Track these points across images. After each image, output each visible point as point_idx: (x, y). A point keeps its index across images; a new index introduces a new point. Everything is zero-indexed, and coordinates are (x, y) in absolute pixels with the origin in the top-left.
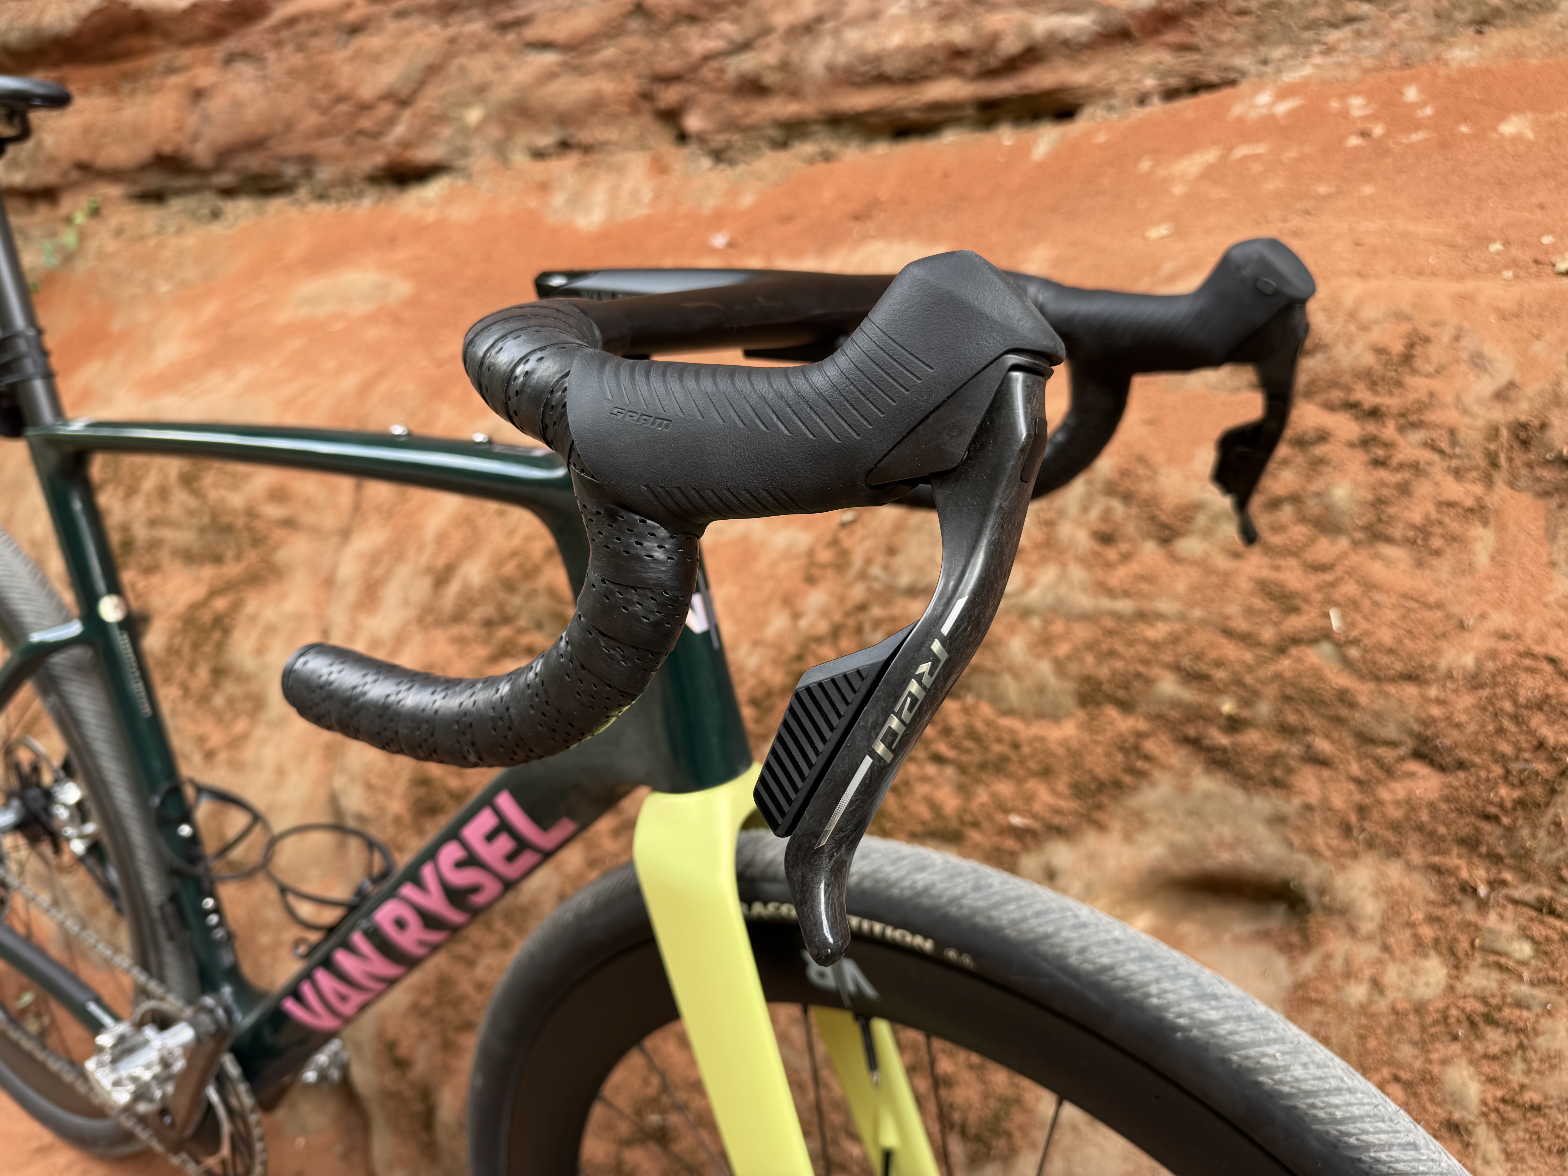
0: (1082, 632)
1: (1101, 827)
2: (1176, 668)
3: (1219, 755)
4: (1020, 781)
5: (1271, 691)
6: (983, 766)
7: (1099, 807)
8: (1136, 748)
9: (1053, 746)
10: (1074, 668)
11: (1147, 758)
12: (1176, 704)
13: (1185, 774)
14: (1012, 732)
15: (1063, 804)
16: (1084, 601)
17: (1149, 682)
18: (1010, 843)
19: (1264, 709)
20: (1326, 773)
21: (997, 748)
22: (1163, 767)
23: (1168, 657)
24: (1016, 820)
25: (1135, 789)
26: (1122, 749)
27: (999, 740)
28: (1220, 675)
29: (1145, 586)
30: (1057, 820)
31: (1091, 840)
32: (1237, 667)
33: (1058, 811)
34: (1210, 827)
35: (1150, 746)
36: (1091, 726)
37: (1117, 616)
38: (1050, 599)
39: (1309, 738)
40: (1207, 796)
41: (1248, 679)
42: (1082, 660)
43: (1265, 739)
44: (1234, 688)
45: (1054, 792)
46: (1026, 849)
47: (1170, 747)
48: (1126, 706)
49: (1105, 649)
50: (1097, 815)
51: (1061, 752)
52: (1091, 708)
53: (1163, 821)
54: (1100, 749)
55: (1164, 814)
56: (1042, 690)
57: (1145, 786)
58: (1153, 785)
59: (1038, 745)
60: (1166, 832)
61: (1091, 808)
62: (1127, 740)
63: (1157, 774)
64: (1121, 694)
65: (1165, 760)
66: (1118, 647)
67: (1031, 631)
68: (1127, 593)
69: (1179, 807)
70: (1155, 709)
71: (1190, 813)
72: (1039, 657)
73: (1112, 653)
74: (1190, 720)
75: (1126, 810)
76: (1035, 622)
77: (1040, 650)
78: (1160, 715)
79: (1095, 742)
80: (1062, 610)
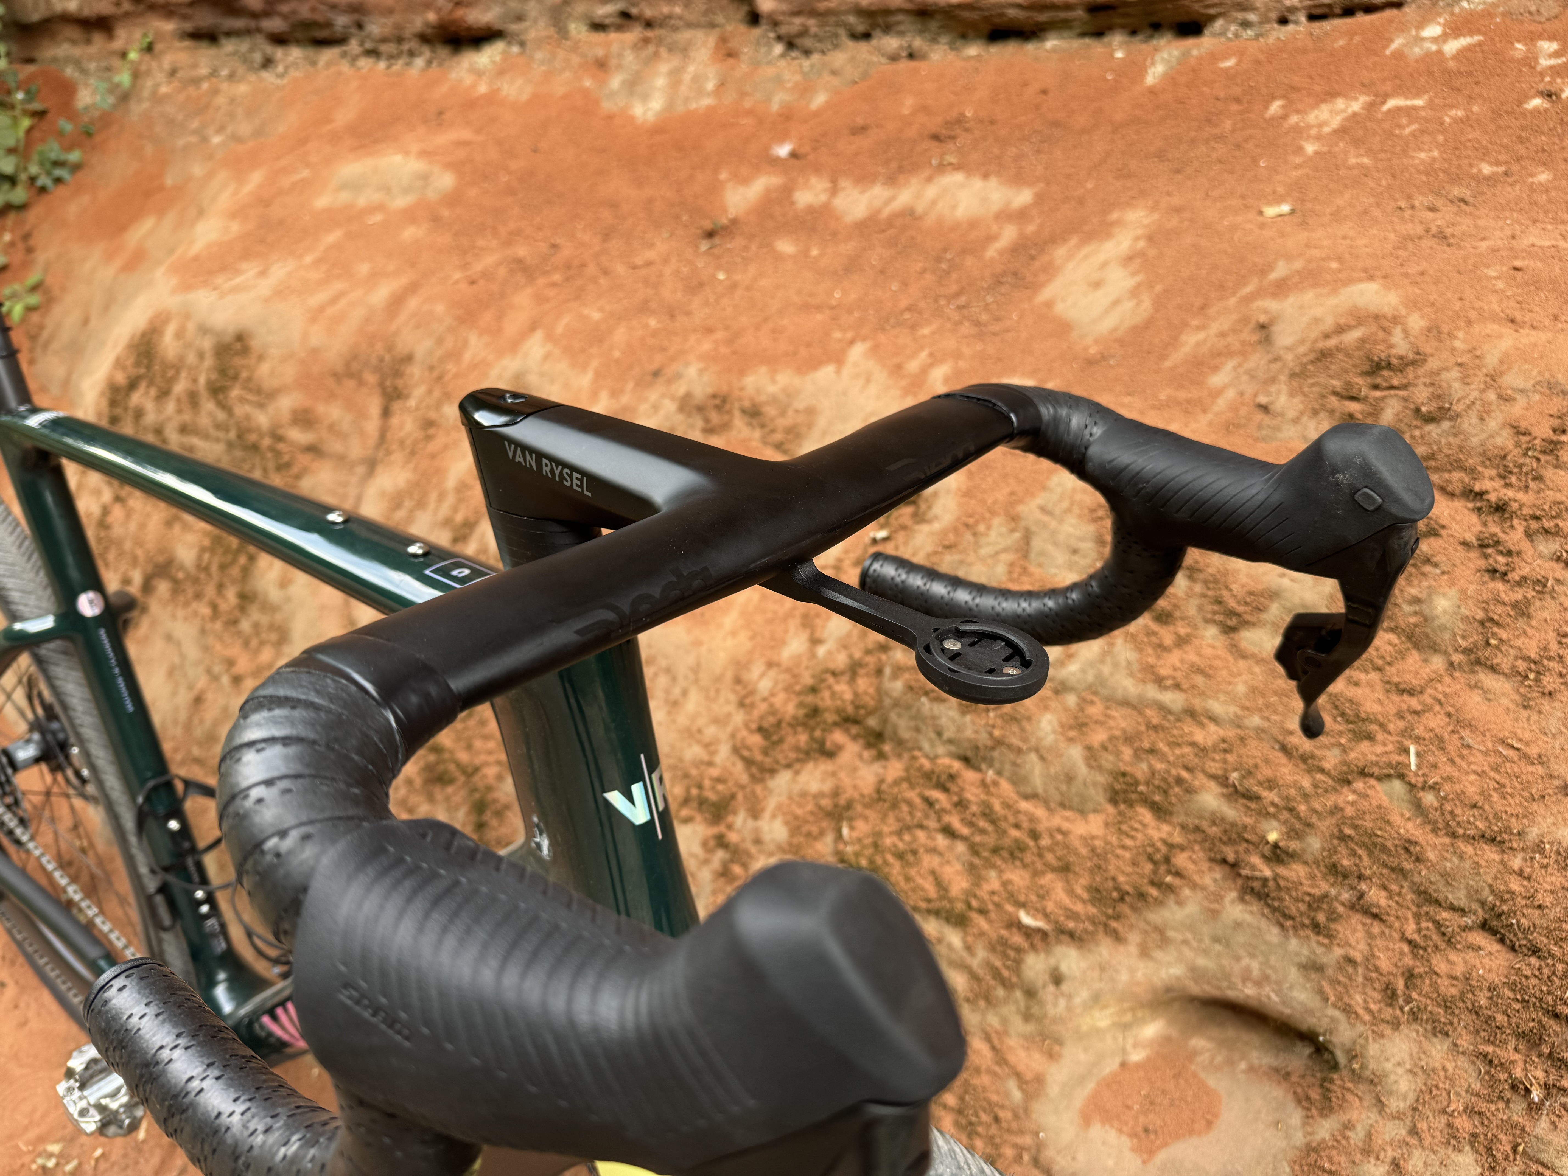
0: (1122, 720)
1: (1117, 938)
2: (1222, 780)
3: (1256, 885)
4: (1036, 874)
5: (1326, 825)
6: (995, 851)
7: (1117, 917)
8: (1167, 860)
9: (1077, 844)
10: (1108, 760)
11: (1178, 874)
12: (1215, 819)
13: (1218, 898)
14: (1032, 819)
15: (1079, 908)
16: (1128, 686)
17: (1190, 791)
18: (1017, 939)
19: (1314, 844)
20: (1376, 928)
21: (1015, 833)
22: (1194, 886)
23: (1214, 767)
24: (1027, 918)
25: (1160, 903)
26: (1150, 858)
27: (1017, 826)
28: (1270, 796)
29: (1199, 680)
30: (1071, 925)
31: (1105, 949)
32: (1293, 792)
33: (1072, 914)
34: (1238, 959)
35: (1181, 860)
36: (1118, 826)
37: (1163, 709)
38: (1090, 677)
39: (1363, 886)
40: (1239, 925)
41: (1302, 808)
42: (1118, 754)
43: (1312, 877)
44: (1285, 815)
45: (1071, 893)
46: (1034, 949)
47: (1205, 866)
48: (1160, 811)
49: (1146, 745)
50: (1114, 924)
51: (1084, 851)
52: (1122, 807)
53: (1185, 942)
54: (1127, 855)
55: (1189, 936)
56: (1070, 778)
57: (1171, 901)
58: (1180, 903)
59: (1059, 837)
60: (1188, 953)
61: (1109, 917)
62: (1158, 850)
63: (1187, 892)
64: (1157, 798)
65: (1196, 878)
66: (1161, 746)
67: (1066, 709)
68: (1177, 686)
69: (1206, 930)
70: (1192, 821)
71: (1216, 940)
72: (1071, 740)
73: (1152, 751)
74: (1230, 842)
75: (1148, 923)
76: (1071, 700)
77: (1072, 734)
78: (1198, 829)
79: (1124, 847)
80: (1103, 692)
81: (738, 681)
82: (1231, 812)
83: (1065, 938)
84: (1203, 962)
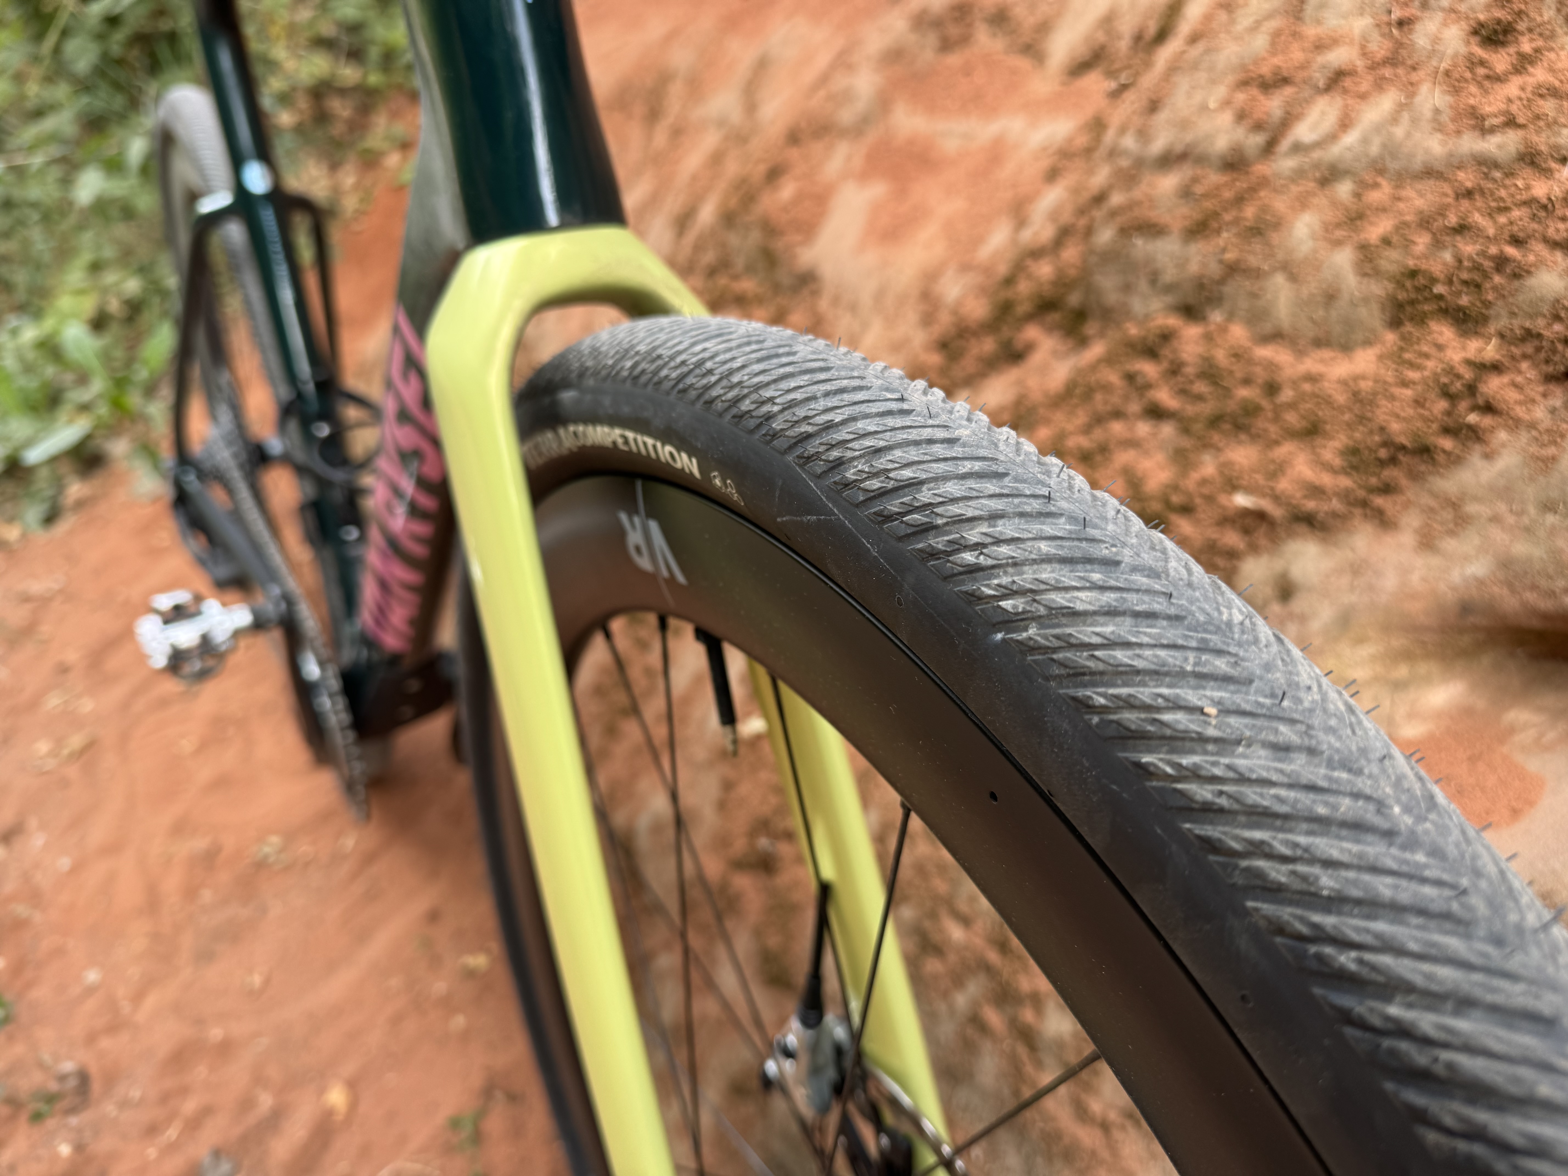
0: (1417, 199)
1: (1384, 521)
4: (1270, 444)
6: (1215, 421)
7: (1387, 489)
8: (1471, 389)
9: (1329, 387)
10: (1391, 260)
11: (1488, 408)
12: (1561, 309)
13: (1556, 437)
14: (1271, 367)
15: (1326, 480)
16: (1431, 145)
17: (1519, 274)
18: (1232, 538)
21: (1243, 393)
22: (1515, 425)
25: (1455, 460)
26: (1446, 393)
27: (1247, 381)
29: (1548, 106)
30: (1310, 505)
31: (1362, 540)
33: (1316, 491)
35: (1497, 387)
36: (1401, 355)
38: (1375, 149)
42: (1407, 246)
45: (1318, 461)
46: (1254, 549)
47: (1536, 388)
49: (1453, 220)
50: (1379, 501)
51: (1341, 398)
52: (1408, 327)
53: (1495, 519)
54: (1408, 394)
55: (1502, 507)
56: (1330, 297)
57: (1475, 459)
58: (1488, 456)
59: (1307, 387)
60: (1498, 535)
61: (1372, 490)
62: (1459, 376)
63: (1502, 435)
64: (1464, 300)
65: (1520, 412)
66: (1478, 218)
67: (1335, 204)
68: (1511, 123)
69: (1531, 492)
70: (1518, 324)
71: (1549, 506)
72: (1338, 243)
73: (1462, 229)
75: (1434, 495)
76: (1344, 189)
77: (1339, 233)
78: (1529, 335)
79: (1405, 383)
80: (1393, 166)
83: (1303, 528)
84: (1521, 548)
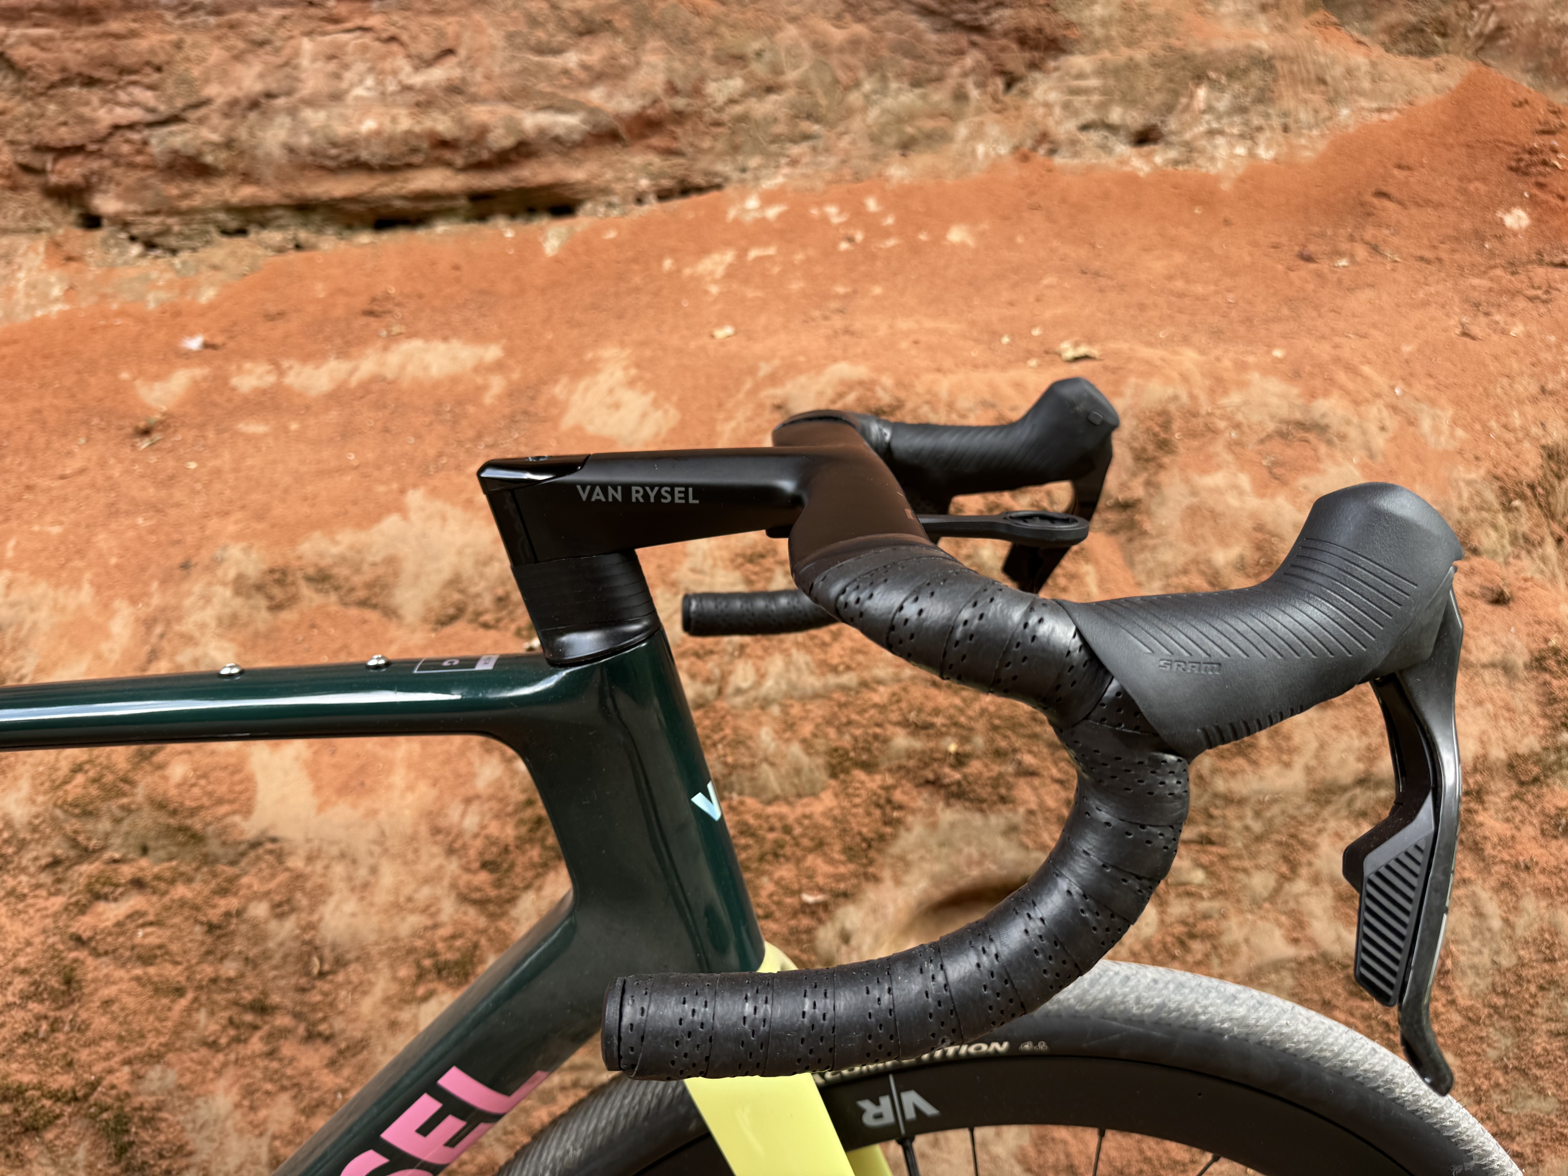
0: (818, 710)
1: (876, 879)
2: (905, 723)
3: (954, 788)
4: (798, 861)
5: (980, 725)
6: (761, 859)
7: (871, 862)
8: (889, 801)
9: (821, 820)
10: (820, 744)
11: (900, 807)
12: (910, 753)
13: (932, 812)
14: (781, 817)
15: (842, 869)
16: (812, 682)
17: (886, 741)
18: (805, 922)
19: (979, 741)
20: (1036, 781)
21: (771, 836)
22: (913, 812)
23: (895, 716)
24: (809, 898)
25: (895, 836)
26: (878, 806)
27: (772, 829)
28: (939, 721)
29: (860, 658)
30: (842, 886)
31: (871, 894)
32: (952, 711)
33: (840, 878)
34: (960, 851)
35: (898, 796)
36: (845, 792)
37: (844, 689)
38: (784, 686)
39: (1018, 756)
40: (953, 825)
41: (963, 720)
42: (826, 736)
43: (986, 766)
44: (953, 730)
45: (831, 862)
46: (821, 921)
47: (914, 793)
48: (869, 767)
49: (844, 720)
50: (871, 870)
51: (828, 823)
52: (842, 776)
53: (922, 858)
54: (860, 811)
55: (922, 852)
56: (798, 771)
57: (902, 832)
58: (908, 829)
59: (806, 822)
60: (926, 866)
61: (865, 866)
62: (879, 796)
63: (910, 819)
64: (865, 757)
65: (913, 805)
66: (854, 717)
67: (774, 719)
68: (848, 668)
69: (932, 842)
70: (895, 763)
71: (942, 844)
72: (788, 741)
73: (849, 723)
74: (926, 765)
75: (892, 857)
76: (775, 710)
77: (787, 735)
78: (900, 767)
79: (856, 806)
80: (796, 694)
81: (436, 831)
82: (918, 744)
83: (841, 900)
84: (938, 867)
